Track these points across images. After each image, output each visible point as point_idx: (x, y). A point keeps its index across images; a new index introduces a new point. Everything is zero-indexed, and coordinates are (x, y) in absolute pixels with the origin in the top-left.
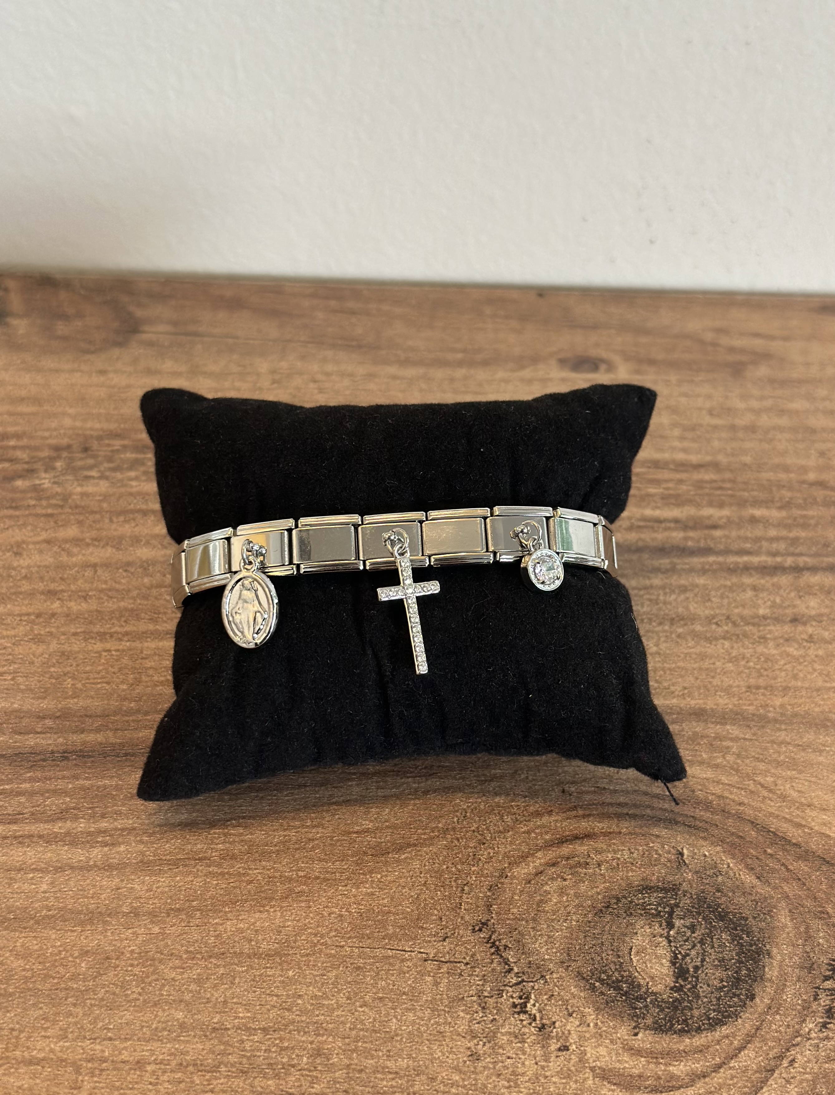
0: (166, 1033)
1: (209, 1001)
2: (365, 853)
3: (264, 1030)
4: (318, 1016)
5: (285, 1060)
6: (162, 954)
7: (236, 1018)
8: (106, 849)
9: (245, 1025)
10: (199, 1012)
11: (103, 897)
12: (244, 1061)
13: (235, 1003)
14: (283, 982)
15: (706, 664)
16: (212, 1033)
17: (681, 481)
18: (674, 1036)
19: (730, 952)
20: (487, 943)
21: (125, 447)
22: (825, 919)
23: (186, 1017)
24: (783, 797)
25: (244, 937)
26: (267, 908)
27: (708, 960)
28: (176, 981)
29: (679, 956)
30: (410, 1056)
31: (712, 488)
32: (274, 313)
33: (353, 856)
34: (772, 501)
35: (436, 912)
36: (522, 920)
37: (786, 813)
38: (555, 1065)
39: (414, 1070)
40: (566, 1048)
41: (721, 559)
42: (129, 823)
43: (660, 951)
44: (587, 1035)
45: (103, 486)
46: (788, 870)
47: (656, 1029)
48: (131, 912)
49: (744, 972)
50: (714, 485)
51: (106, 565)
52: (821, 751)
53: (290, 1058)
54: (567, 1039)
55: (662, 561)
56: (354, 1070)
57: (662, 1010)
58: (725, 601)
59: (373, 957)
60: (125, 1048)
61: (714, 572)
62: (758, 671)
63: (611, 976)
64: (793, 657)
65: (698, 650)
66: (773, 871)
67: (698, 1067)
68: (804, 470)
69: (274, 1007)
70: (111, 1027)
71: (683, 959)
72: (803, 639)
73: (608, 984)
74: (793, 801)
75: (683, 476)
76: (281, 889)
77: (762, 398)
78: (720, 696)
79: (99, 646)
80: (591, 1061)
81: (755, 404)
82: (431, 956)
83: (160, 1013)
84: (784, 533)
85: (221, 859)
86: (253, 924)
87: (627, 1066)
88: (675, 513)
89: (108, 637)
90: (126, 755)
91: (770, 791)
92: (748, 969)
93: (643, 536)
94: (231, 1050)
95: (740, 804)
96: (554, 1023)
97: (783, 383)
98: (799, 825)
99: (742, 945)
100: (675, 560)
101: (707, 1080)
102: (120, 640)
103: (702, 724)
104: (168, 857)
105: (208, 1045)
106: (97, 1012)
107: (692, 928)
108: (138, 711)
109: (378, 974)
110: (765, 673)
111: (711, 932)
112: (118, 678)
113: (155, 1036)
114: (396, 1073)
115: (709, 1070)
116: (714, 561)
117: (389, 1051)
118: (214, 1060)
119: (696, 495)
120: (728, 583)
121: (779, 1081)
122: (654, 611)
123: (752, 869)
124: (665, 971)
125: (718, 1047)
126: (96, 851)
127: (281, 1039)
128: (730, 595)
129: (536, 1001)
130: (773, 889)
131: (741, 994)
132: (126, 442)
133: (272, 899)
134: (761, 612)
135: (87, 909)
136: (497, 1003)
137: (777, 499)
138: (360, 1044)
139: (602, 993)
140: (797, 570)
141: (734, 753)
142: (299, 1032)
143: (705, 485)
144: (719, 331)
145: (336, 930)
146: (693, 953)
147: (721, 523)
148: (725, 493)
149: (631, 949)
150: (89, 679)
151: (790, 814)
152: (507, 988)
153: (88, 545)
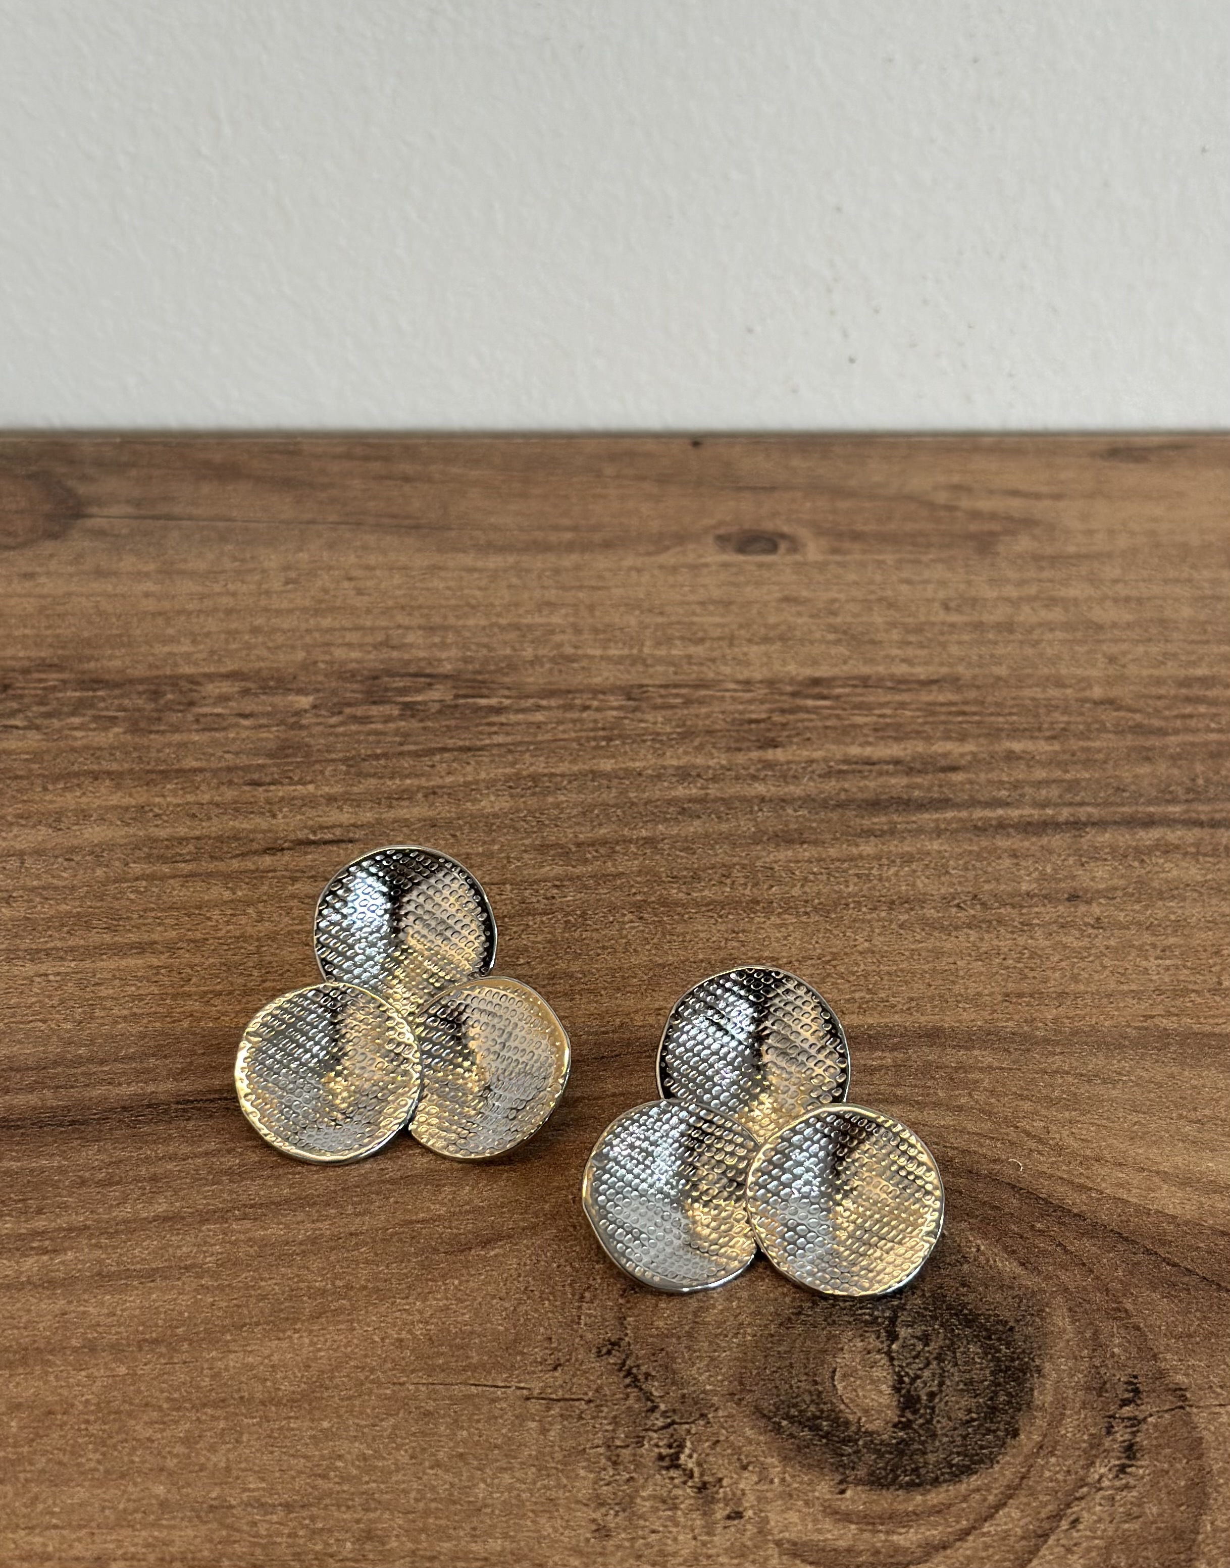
0: (139, 1516)
1: (202, 1468)
2: (436, 1251)
3: (288, 1507)
4: (367, 1483)
5: (319, 1547)
6: (131, 1404)
7: (245, 1490)
8: (45, 1258)
9: (258, 1500)
10: (189, 1485)
11: (41, 1326)
12: (258, 1551)
13: (243, 1470)
14: (313, 1437)
15: (943, 964)
16: (207, 1513)
17: (902, 705)
18: (900, 1492)
19: (982, 1371)
20: (620, 1370)
21: (64, 682)
22: (1121, 1319)
23: (169, 1491)
24: (1059, 1149)
25: (255, 1377)
26: (289, 1333)
27: (948, 1383)
28: (153, 1441)
29: (906, 1379)
30: (505, 1536)
31: (950, 713)
32: (287, 484)
33: (416, 1255)
34: (1040, 729)
35: (542, 1330)
36: (673, 1335)
37: (1063, 1171)
38: (721, 1540)
39: (513, 1554)
40: (738, 1515)
41: (964, 814)
42: (79, 1219)
43: (877, 1373)
44: (770, 1495)
45: (34, 739)
46: (1066, 1251)
47: (872, 1483)
48: (84, 1347)
49: (1003, 1398)
50: (954, 709)
51: (38, 853)
52: (1114, 1082)
53: (327, 1544)
54: (739, 1502)
55: (876, 820)
56: (422, 1557)
57: (880, 1455)
58: (971, 875)
59: (450, 1398)
60: (79, 1540)
61: (956, 831)
62: (1021, 973)
63: (805, 1411)
64: (1073, 950)
65: (929, 945)
66: (1043, 1252)
67: (935, 1534)
68: (1086, 683)
69: (300, 1472)
70: (57, 1510)
71: (911, 1384)
72: (1086, 924)
73: (800, 1423)
74: (1074, 1154)
75: (906, 697)
76: (308, 1306)
77: (1021, 583)
78: (964, 1009)
79: (30, 969)
80: (776, 1531)
81: (1012, 592)
82: (536, 1392)
83: (131, 1489)
84: (1058, 774)
85: (218, 1266)
86: (269, 1357)
87: (829, 1536)
88: (895, 750)
89: (42, 955)
90: (73, 1123)
91: (1040, 1141)
92: (1009, 1394)
93: (846, 786)
94: (237, 1536)
95: (995, 1161)
96: (720, 1480)
97: (1055, 560)
98: (1083, 1188)
99: (999, 1360)
100: (895, 817)
101: (949, 1552)
102: (62, 959)
103: (937, 1050)
104: (138, 1267)
105: (203, 1529)
106: (36, 1490)
107: (925, 1339)
108: (90, 1060)
109: (456, 1421)
110: (1031, 974)
111: (953, 1343)
112: (58, 1012)
113: (123, 1521)
114: (486, 1559)
115: (952, 1538)
116: (954, 818)
117: (474, 1529)
118: (212, 1551)
119: (926, 723)
120: (975, 848)
121: (1056, 1550)
122: (865, 892)
123: (1014, 1252)
124: (884, 1400)
125: (964, 1505)
126: (31, 1261)
127: (313, 1519)
128: (978, 864)
129: (694, 1450)
130: (1045, 1279)
131: (998, 1429)
132: (65, 676)
133: (296, 1321)
134: (1024, 887)
135: (19, 1344)
136: (635, 1455)
137: (1046, 726)
138: (431, 1521)
139: (791, 1436)
140: (1076, 825)
141: (986, 1089)
142: (339, 1506)
143: (938, 709)
144: (957, 488)
145: (393, 1360)
146: (927, 1373)
147: (963, 762)
148: (968, 718)
149: (834, 1371)
150: (14, 1015)
151: (1068, 1172)
152: (651, 1434)
153: (11, 824)
